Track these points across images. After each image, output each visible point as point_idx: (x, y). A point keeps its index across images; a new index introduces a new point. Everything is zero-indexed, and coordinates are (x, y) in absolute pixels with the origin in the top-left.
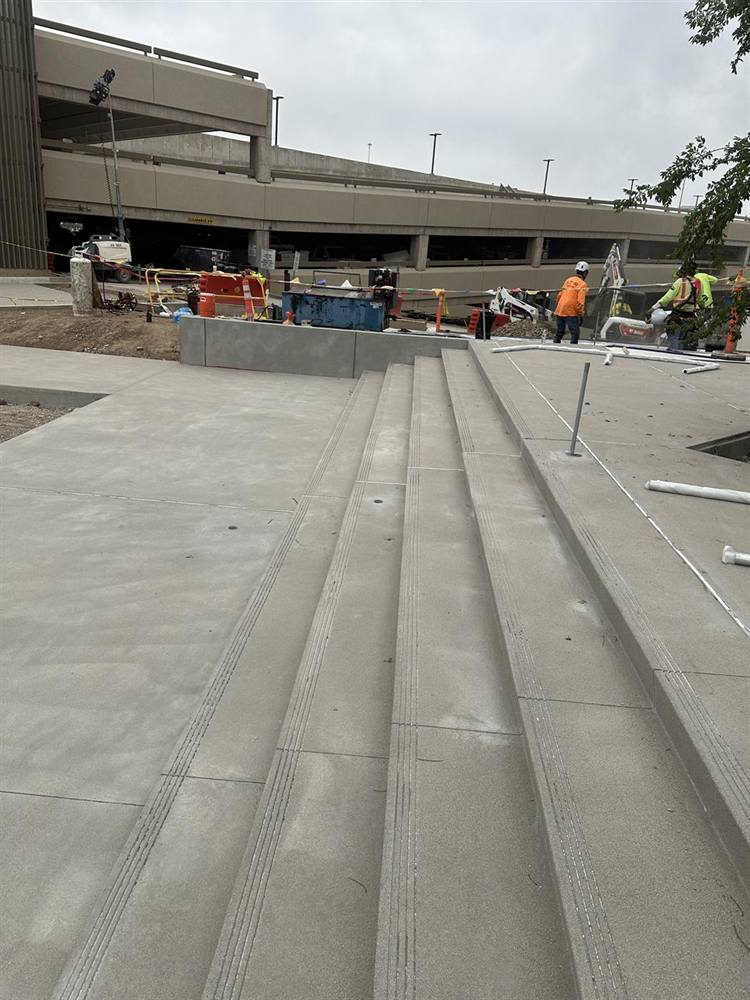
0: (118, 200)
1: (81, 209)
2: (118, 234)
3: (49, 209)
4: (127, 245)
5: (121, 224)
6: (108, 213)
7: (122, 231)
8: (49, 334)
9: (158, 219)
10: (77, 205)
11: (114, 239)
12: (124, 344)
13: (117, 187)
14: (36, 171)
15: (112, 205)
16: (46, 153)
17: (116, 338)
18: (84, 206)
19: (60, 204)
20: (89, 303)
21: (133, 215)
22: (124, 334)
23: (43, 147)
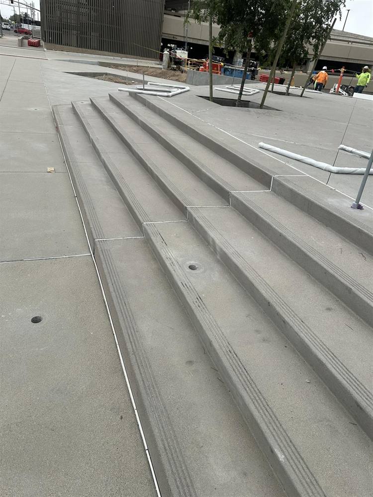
0: (187, 35)
1: (174, 38)
2: (184, 48)
3: (163, 37)
4: (187, 52)
5: (186, 44)
6: (182, 40)
7: (186, 47)
8: (154, 73)
9: (200, 43)
10: (172, 36)
11: (183, 50)
12: (173, 78)
13: (187, 30)
14: (161, 22)
15: (184, 37)
16: (165, 16)
17: (171, 76)
18: (175, 36)
19: (167, 35)
20: (167, 66)
21: (191, 41)
22: (174, 75)
23: (165, 14)
